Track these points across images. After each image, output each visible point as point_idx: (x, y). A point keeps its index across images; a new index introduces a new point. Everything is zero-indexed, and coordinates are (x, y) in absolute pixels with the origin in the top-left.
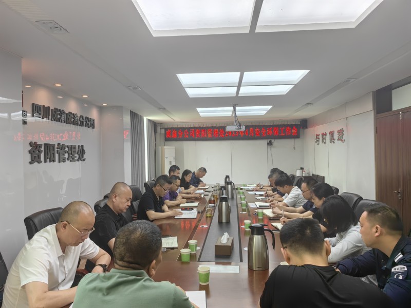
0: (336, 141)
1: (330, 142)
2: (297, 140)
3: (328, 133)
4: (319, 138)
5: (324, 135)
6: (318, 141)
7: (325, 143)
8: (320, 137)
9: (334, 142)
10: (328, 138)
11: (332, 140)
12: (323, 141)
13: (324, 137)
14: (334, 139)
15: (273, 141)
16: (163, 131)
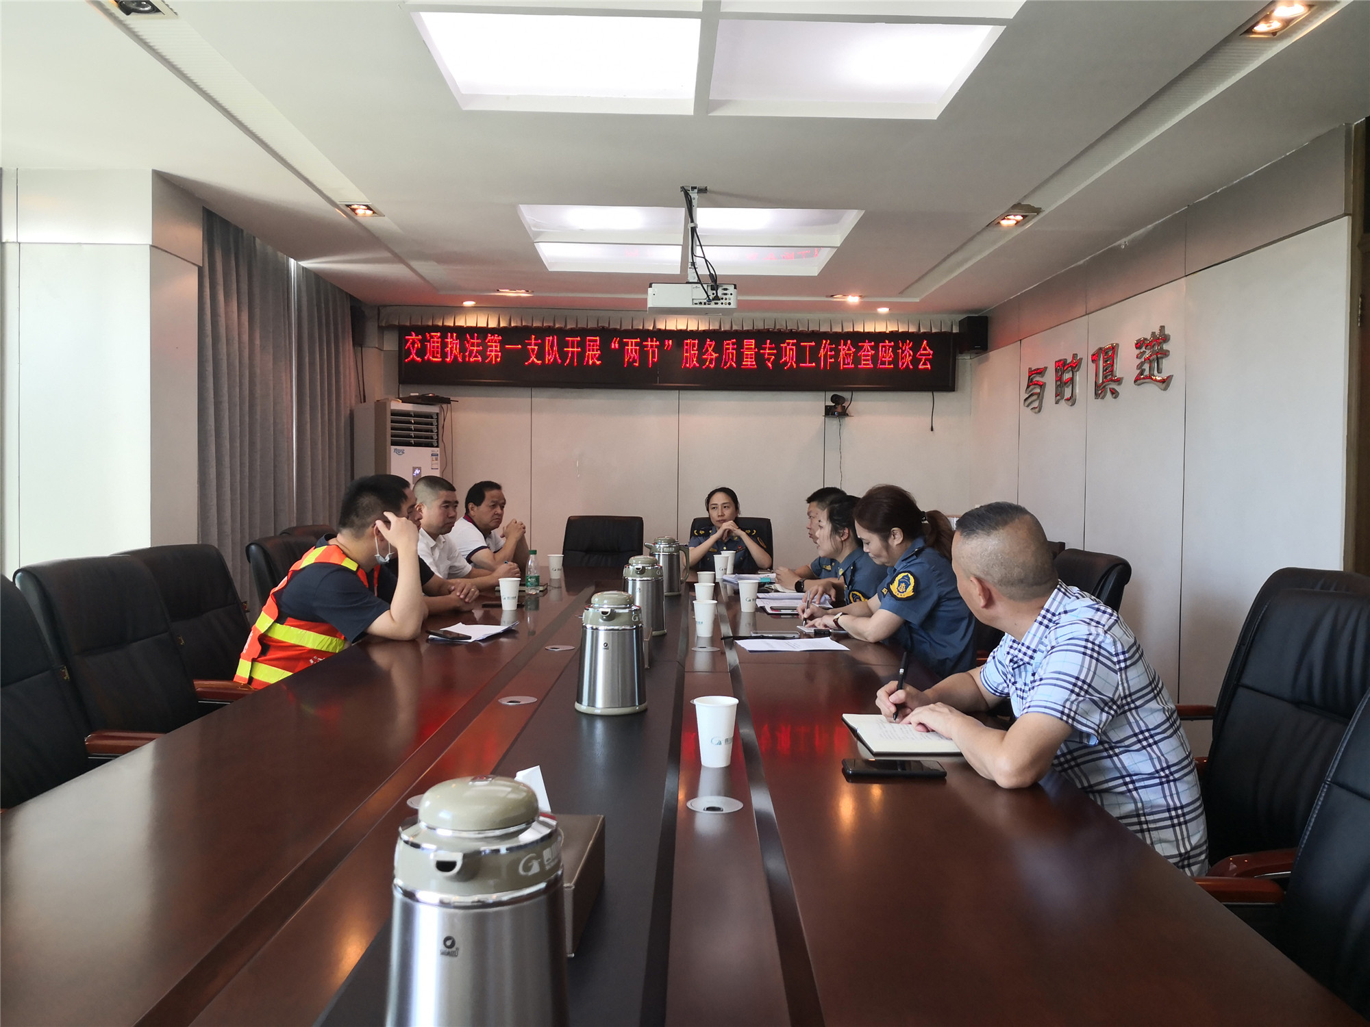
0: (1127, 389)
1: (1097, 395)
2: (943, 399)
3: (1085, 354)
4: (1041, 385)
5: (1067, 368)
6: (1040, 396)
7: (1072, 400)
8: (1050, 379)
9: (1115, 393)
10: (1086, 377)
11: (1107, 385)
12: (1059, 394)
13: (1067, 376)
14: (1119, 381)
16: (392, 340)
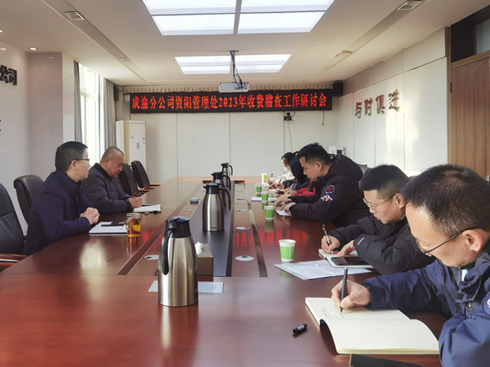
1: (378, 113)
2: (327, 113)
3: (374, 98)
4: (360, 108)
5: (368, 102)
6: (360, 112)
8: (363, 106)
10: (374, 106)
12: (366, 112)
13: (368, 105)
15: (292, 113)
16: (128, 98)
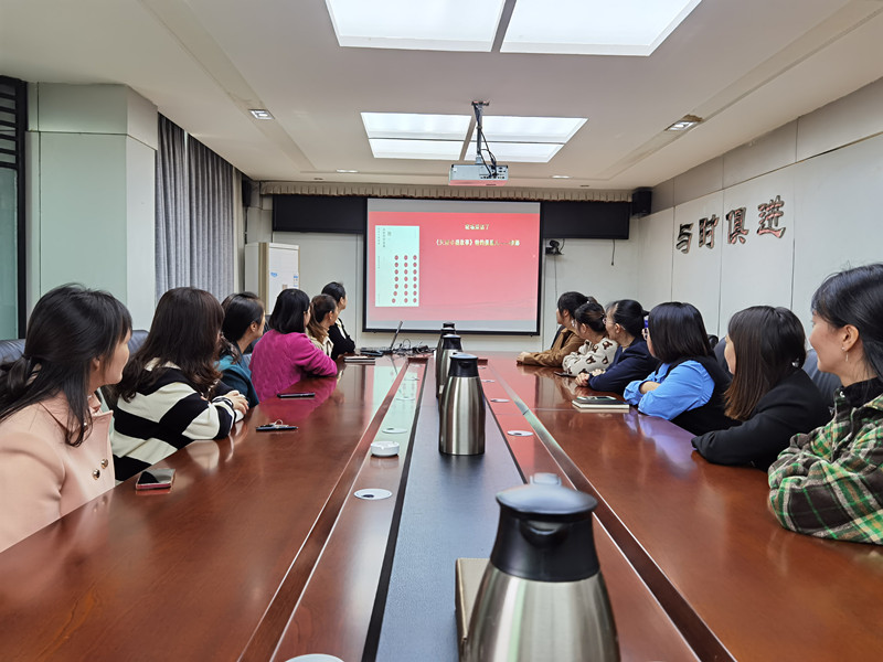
1: (730, 242)
2: (620, 244)
3: (721, 215)
5: (707, 224)
6: (688, 242)
7: (710, 245)
8: (695, 230)
9: (742, 240)
10: (722, 230)
11: (737, 232)
12: (702, 241)
13: (708, 229)
14: (745, 232)
15: (561, 242)
16: (267, 205)
